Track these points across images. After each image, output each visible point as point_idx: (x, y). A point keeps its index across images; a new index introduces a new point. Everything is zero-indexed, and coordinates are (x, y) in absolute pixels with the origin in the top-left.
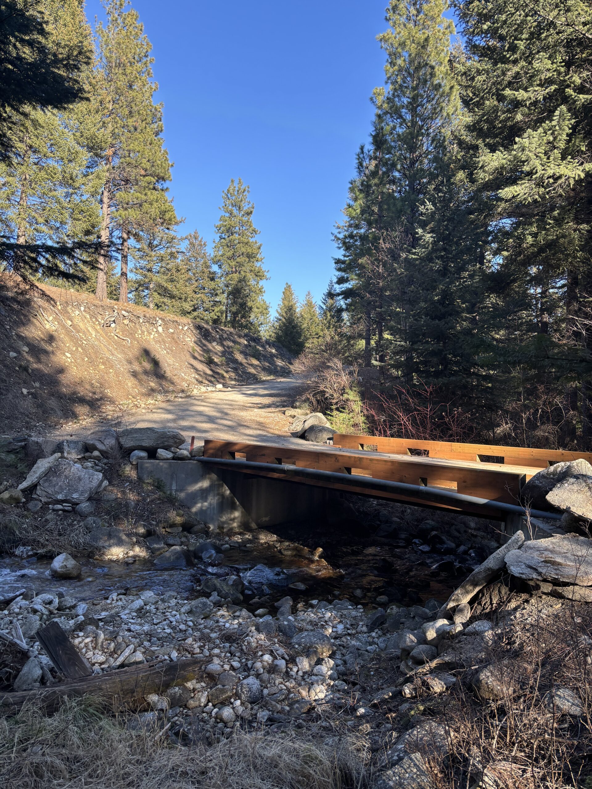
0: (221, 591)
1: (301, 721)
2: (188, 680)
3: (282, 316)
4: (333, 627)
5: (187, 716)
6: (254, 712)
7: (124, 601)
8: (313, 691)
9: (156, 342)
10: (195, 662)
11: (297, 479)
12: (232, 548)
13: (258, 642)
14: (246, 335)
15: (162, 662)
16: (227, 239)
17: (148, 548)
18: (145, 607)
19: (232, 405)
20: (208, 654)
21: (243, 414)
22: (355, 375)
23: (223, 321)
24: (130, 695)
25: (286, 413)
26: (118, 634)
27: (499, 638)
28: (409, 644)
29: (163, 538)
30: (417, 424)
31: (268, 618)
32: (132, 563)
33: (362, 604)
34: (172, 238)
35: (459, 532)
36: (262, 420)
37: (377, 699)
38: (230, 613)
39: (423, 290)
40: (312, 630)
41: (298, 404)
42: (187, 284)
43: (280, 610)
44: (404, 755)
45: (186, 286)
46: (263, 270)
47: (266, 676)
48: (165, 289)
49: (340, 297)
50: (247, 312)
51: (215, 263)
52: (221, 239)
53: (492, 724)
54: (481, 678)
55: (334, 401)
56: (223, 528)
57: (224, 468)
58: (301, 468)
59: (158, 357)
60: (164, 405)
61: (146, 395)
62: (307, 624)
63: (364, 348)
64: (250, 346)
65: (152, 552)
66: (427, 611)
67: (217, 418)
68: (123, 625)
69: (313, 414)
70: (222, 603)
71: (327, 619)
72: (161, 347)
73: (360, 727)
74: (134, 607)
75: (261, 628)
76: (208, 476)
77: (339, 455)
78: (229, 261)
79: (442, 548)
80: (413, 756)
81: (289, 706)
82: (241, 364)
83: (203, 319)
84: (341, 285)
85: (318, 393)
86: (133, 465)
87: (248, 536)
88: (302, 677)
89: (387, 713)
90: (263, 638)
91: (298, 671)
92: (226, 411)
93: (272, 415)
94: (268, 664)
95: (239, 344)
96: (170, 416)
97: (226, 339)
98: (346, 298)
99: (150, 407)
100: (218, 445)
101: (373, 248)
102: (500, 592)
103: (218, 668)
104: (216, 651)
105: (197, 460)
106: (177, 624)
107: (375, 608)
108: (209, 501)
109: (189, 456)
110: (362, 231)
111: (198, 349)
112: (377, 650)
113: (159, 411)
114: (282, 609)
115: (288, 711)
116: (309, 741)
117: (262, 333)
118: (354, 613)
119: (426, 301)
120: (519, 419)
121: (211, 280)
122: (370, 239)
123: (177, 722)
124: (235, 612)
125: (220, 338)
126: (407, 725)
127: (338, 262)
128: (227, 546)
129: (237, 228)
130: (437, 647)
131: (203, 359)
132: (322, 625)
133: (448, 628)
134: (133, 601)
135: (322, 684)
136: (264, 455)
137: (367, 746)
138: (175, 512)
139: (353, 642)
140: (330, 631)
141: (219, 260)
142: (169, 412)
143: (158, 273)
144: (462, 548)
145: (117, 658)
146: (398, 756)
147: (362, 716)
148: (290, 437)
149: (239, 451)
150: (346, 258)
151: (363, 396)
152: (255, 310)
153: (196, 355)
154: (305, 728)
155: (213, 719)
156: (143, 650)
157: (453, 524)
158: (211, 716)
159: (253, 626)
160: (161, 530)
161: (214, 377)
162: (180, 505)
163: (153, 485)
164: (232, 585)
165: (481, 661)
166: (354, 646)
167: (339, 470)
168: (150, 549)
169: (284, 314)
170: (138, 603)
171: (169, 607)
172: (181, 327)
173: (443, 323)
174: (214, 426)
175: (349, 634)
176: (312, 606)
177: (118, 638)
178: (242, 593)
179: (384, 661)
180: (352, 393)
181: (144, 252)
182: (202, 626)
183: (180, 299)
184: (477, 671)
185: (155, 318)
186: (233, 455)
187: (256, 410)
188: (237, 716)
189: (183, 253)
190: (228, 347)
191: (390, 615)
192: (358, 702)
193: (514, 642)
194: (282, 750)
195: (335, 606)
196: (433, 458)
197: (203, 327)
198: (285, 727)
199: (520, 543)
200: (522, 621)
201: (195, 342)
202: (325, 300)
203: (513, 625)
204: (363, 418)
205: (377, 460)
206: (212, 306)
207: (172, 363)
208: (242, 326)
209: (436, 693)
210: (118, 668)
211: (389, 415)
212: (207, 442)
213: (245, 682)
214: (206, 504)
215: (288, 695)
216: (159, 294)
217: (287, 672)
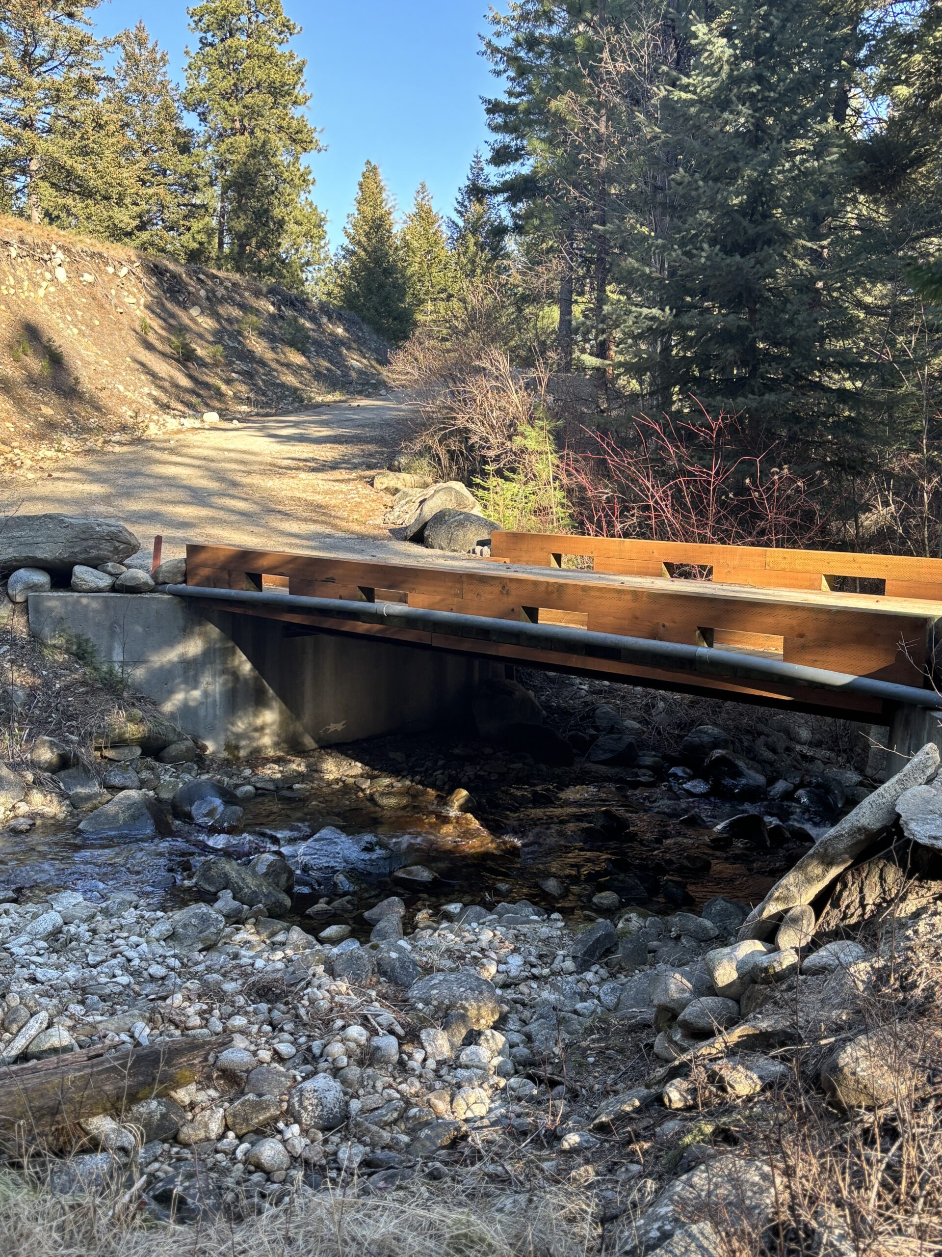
0: (241, 889)
1: (438, 1164)
2: (178, 1085)
3: (359, 243)
4: (499, 962)
5: (179, 1160)
6: (330, 1148)
7: (15, 916)
8: (461, 1102)
9: (52, 306)
10: (194, 1046)
11: (410, 636)
12: (261, 792)
13: (333, 998)
14: (272, 291)
15: (115, 1047)
16: (220, 47)
17: (63, 796)
18: (65, 928)
19: (246, 463)
20: (219, 1028)
21: (272, 484)
22: (542, 390)
23: (214, 254)
24: (48, 1119)
25: (377, 483)
26: (7, 987)
27: (880, 978)
28: (676, 996)
29: (98, 773)
30: (684, 506)
31: (352, 946)
32: (28, 831)
33: (560, 911)
34: (81, 42)
35: (774, 751)
36: (319, 499)
37: (608, 1114)
38: (264, 937)
39: (704, 179)
40: (452, 970)
41: (403, 460)
42: (123, 161)
43: (378, 927)
44: (674, 1228)
45: (120, 166)
46: (310, 126)
47: (354, 1072)
48: (69, 173)
49: (500, 198)
50: (272, 232)
51: (191, 107)
52: (205, 45)
53: (868, 1160)
54: (841, 1063)
55: (492, 453)
56: (237, 748)
57: (238, 611)
58: (421, 611)
59: (58, 342)
60: (79, 462)
61: (34, 436)
62: (442, 956)
63: (556, 325)
64: (282, 317)
65: (73, 805)
66: (708, 923)
67: (211, 493)
68: (17, 969)
69: (441, 485)
70: (244, 916)
71: (484, 944)
72: (64, 319)
73: (573, 1173)
74: (40, 929)
75: (338, 968)
76: (197, 629)
77: (511, 580)
78: (225, 103)
79: (736, 786)
80: (694, 1228)
81: (407, 1134)
82: (262, 363)
83: (163, 250)
84: (503, 168)
85: (451, 433)
86: (15, 603)
87: (298, 766)
88: (436, 1071)
89: (630, 1142)
90: (344, 989)
91: (425, 1060)
92: (231, 476)
93: (343, 487)
94: (359, 1045)
95: (257, 312)
96: (96, 489)
97: (222, 300)
98: (513, 200)
99: (46, 465)
100: (222, 556)
101: (585, 72)
102: (882, 879)
103: (246, 1057)
104: (239, 1021)
105: (170, 593)
106: (144, 964)
107: (591, 920)
108: (203, 686)
109: (151, 582)
110: (555, 31)
111: (156, 323)
112: (599, 1010)
113: (67, 475)
114: (381, 925)
115: (408, 1145)
116: (460, 1204)
117: (309, 287)
118: (544, 931)
119: (712, 209)
120: (914, 493)
121: (182, 153)
122: (579, 49)
123: (160, 1174)
124: (273, 934)
125: (208, 298)
126: (676, 1165)
127: (494, 108)
128: (249, 788)
129: (244, 19)
130: (738, 1002)
131: (168, 350)
132: (475, 957)
133: (764, 961)
134: (35, 916)
135: (481, 1086)
136: (331, 580)
137: (590, 1210)
138: (122, 713)
139: (545, 994)
140: (493, 969)
141: (200, 102)
142: (95, 478)
143: (49, 131)
144: (781, 786)
145: (10, 1042)
146: (659, 1229)
147: (575, 1151)
148: (389, 539)
149: (271, 570)
150: (514, 101)
151: (560, 439)
152: (291, 227)
153: (152, 338)
154: (448, 1179)
155: (240, 1166)
156: (70, 1023)
157: (760, 734)
158: (234, 1160)
159: (319, 962)
160: (89, 755)
161: (198, 395)
162: (133, 696)
163: (68, 651)
164: (266, 874)
165: (838, 1029)
166: (546, 1002)
167: (510, 613)
168: (68, 797)
169: (363, 239)
170: (50, 920)
171: (121, 928)
172: (111, 270)
173: (753, 261)
174: (204, 512)
175: (535, 978)
176: (449, 917)
177: (9, 997)
178: (289, 891)
179: (616, 1033)
180: (534, 434)
181: (12, 77)
182: (201, 968)
183: (107, 198)
184: (832, 1049)
185: (48, 247)
186: (256, 580)
187: (303, 475)
188: (294, 1159)
189: (111, 80)
190: (229, 320)
191: (625, 933)
192: (563, 1122)
193: (914, 985)
194: (400, 1225)
195: (501, 915)
196: (722, 584)
197: (167, 270)
198: (404, 1178)
199: (930, 772)
200: (930, 940)
201: (147, 307)
202: (462, 205)
203: (910, 948)
204: (560, 494)
205: (600, 589)
206: (185, 217)
207: (92, 359)
208: (259, 269)
209: (738, 1097)
210: (15, 1062)
211: (620, 484)
212: (193, 549)
213: (309, 1085)
214: (196, 694)
215: (406, 1110)
216: (53, 185)
217: (401, 1063)
